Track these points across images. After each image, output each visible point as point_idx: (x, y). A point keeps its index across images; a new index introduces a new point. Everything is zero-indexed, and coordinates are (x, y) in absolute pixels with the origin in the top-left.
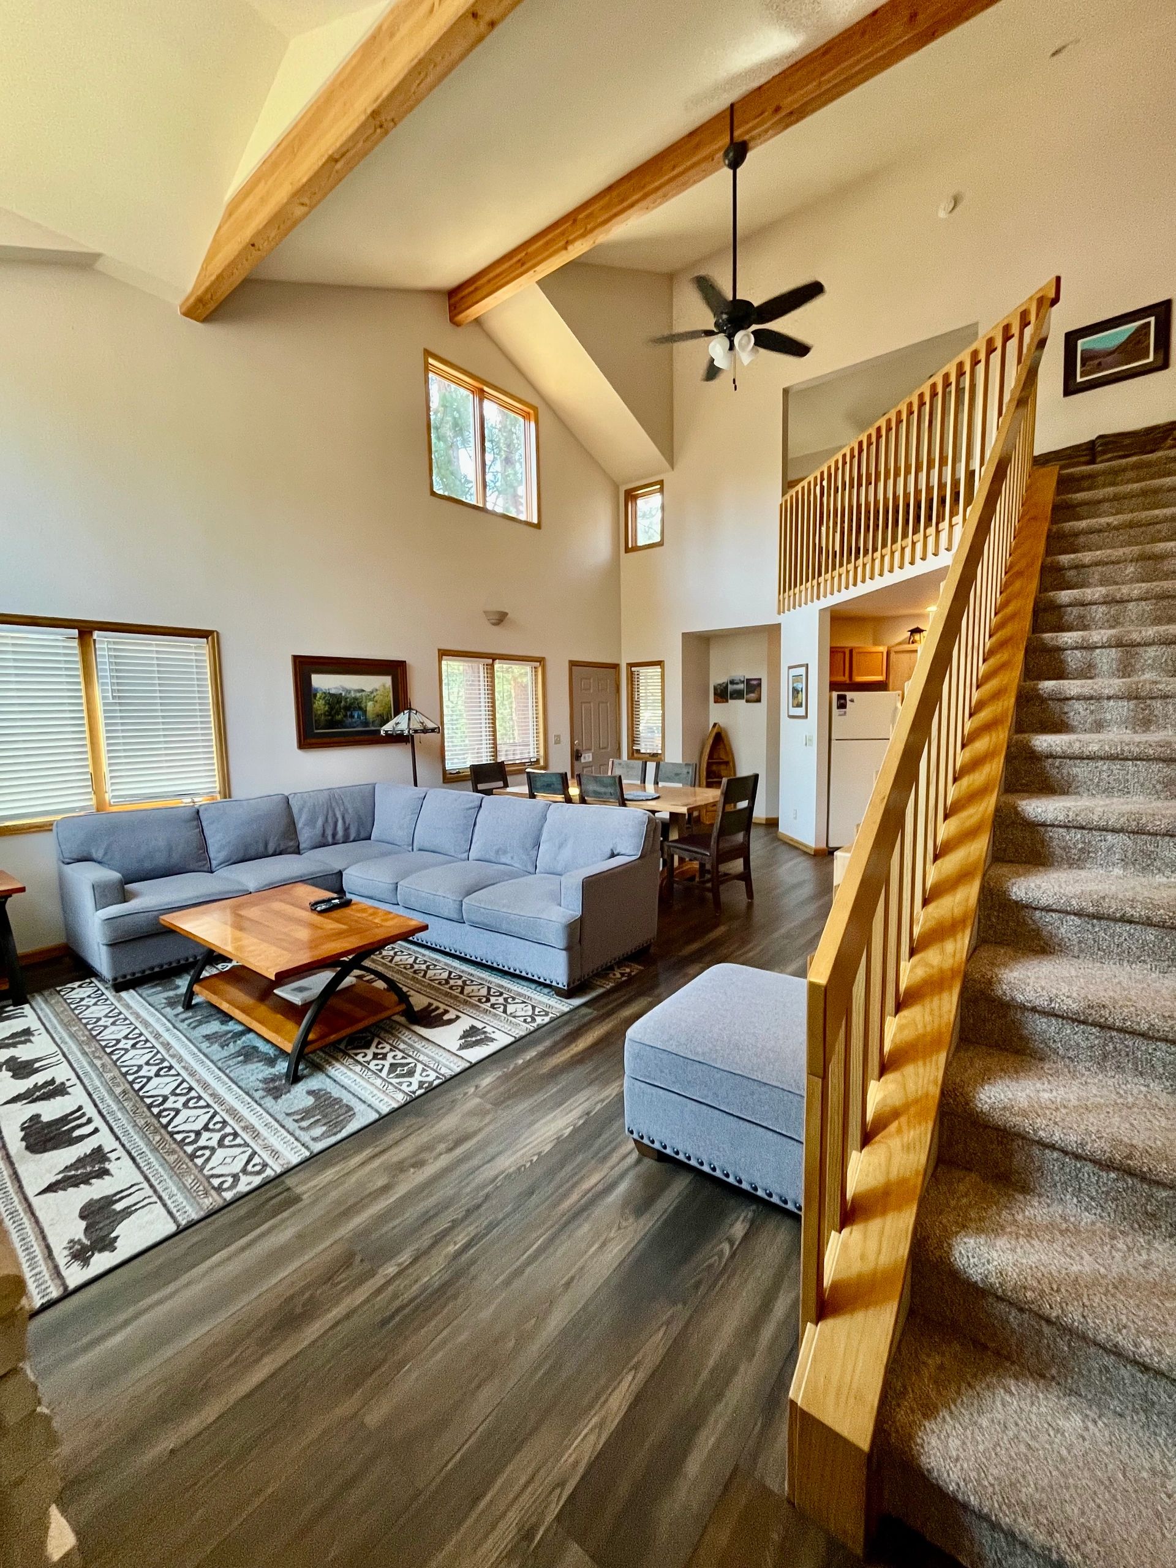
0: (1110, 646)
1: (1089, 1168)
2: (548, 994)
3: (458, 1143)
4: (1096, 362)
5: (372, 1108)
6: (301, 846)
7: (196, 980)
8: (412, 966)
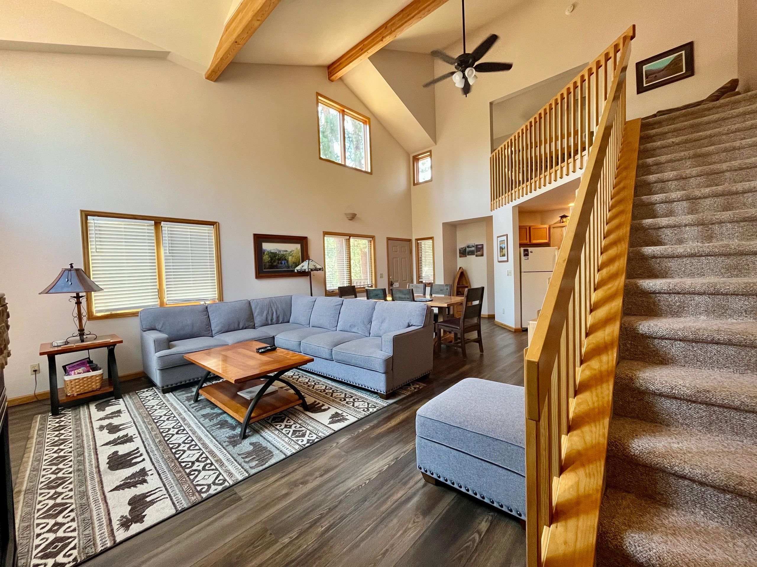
0: (682, 200)
1: (710, 491)
2: (376, 397)
3: (327, 471)
4: (654, 75)
5: (282, 452)
6: (256, 325)
7: (201, 387)
8: (307, 383)
